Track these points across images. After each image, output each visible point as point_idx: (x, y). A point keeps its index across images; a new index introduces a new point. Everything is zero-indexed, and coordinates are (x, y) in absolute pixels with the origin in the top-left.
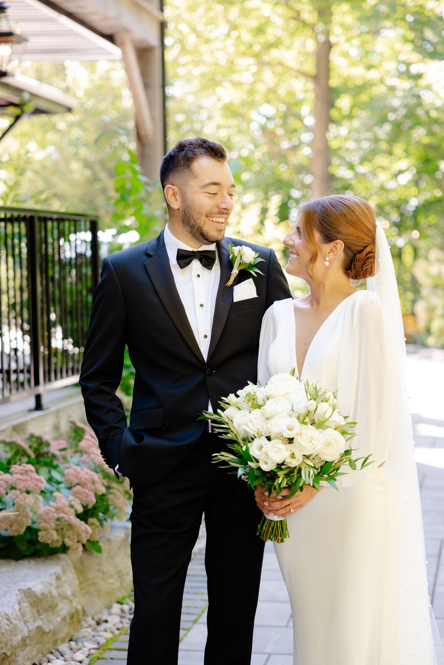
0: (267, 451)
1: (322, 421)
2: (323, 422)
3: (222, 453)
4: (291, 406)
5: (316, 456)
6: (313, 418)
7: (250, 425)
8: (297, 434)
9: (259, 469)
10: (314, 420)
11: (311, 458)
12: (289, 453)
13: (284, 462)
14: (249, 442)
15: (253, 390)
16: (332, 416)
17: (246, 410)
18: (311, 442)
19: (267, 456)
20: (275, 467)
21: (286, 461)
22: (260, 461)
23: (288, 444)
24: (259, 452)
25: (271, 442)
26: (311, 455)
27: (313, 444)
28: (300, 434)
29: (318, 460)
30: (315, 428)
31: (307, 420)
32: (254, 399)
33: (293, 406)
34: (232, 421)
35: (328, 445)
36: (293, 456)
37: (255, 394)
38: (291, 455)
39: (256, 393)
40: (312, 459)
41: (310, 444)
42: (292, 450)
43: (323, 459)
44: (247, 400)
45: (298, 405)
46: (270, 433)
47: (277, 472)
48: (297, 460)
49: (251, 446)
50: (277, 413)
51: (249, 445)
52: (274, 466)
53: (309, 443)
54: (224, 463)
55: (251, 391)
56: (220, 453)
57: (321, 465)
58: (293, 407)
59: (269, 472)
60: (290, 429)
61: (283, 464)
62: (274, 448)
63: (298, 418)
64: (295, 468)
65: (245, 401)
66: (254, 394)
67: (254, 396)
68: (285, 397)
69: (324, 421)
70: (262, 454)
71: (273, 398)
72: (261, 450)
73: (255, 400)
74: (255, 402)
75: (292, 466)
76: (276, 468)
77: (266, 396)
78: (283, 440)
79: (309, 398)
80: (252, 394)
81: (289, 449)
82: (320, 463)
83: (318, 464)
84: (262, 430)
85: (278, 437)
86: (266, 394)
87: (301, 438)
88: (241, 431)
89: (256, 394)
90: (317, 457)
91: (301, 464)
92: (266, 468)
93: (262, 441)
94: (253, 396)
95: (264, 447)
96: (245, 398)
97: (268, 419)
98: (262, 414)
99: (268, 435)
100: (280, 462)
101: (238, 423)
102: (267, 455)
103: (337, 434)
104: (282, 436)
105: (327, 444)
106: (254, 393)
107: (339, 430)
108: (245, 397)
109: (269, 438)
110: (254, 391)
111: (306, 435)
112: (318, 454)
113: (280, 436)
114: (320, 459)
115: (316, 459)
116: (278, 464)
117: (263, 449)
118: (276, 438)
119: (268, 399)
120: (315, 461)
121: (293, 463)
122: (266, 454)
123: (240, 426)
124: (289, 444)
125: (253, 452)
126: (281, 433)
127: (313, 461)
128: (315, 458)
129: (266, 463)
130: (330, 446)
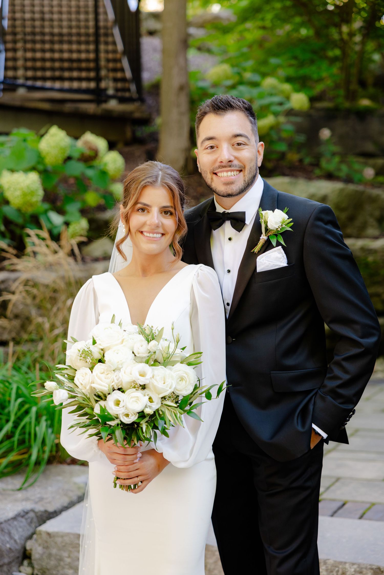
0: (125, 404)
2: (168, 359)
4: (131, 353)
5: (172, 393)
7: (98, 380)
8: (151, 377)
9: (121, 423)
11: (168, 397)
12: (146, 399)
13: (144, 409)
15: (86, 346)
17: (84, 368)
19: (126, 409)
20: (137, 418)
22: (120, 416)
23: (142, 391)
24: (117, 408)
25: (125, 393)
26: (167, 395)
30: (163, 367)
33: (133, 352)
35: (180, 380)
36: (151, 400)
38: (148, 400)
39: (89, 348)
41: (164, 384)
42: (148, 394)
44: (84, 357)
45: (138, 350)
46: (122, 384)
47: (140, 422)
48: (156, 403)
49: (107, 404)
50: (121, 362)
52: (135, 416)
60: (143, 375)
61: (143, 412)
62: (131, 398)
63: (146, 363)
65: (81, 360)
68: (123, 345)
69: (169, 357)
70: (121, 408)
71: (109, 348)
72: (118, 404)
73: (91, 355)
78: (138, 388)
80: (86, 349)
81: (145, 394)
84: (113, 384)
85: (132, 386)
89: (90, 350)
91: (159, 407)
92: (128, 421)
93: (116, 395)
95: (121, 401)
96: (81, 356)
98: (109, 367)
99: (120, 387)
100: (140, 411)
103: (185, 367)
104: (136, 384)
105: (180, 379)
107: (185, 362)
109: (122, 390)
116: (138, 413)
118: (129, 388)
119: (105, 351)
121: (152, 409)
122: (125, 407)
125: (111, 409)
126: (134, 381)
129: (127, 415)
130: (183, 381)
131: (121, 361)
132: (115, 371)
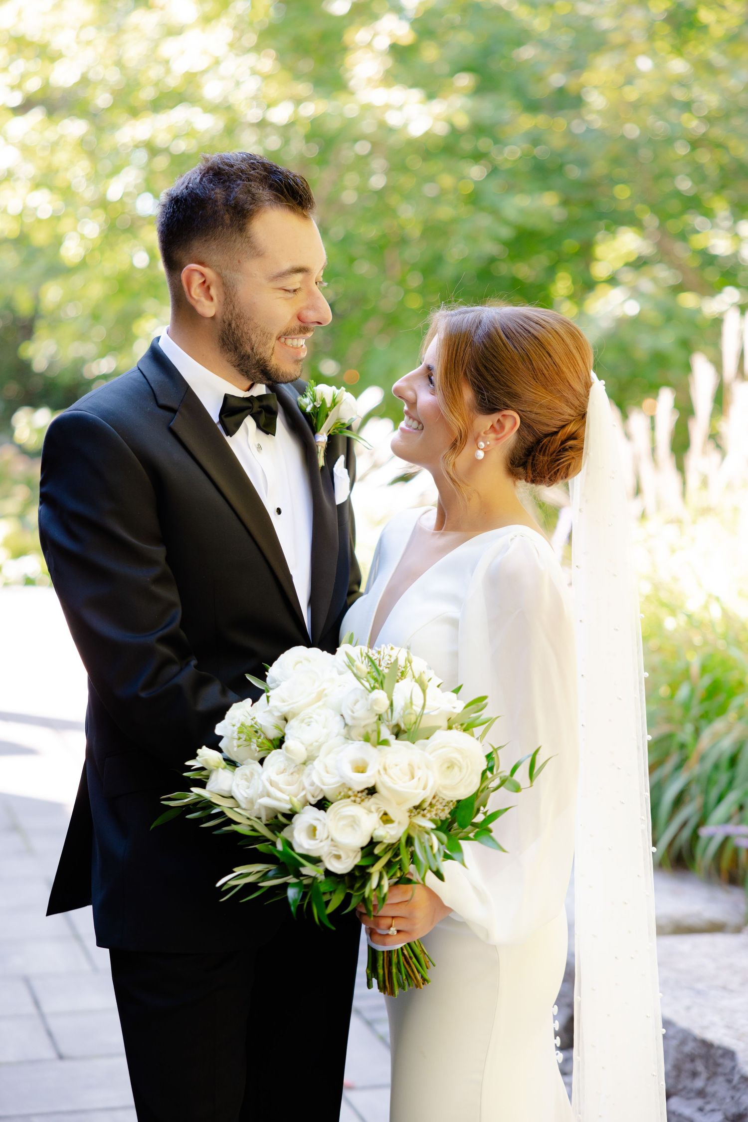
0: (329, 832)
1: (413, 720)
2: (415, 723)
3: (239, 870)
4: (339, 718)
5: (434, 797)
6: (394, 722)
7: (272, 790)
8: (379, 771)
9: (328, 873)
10: (397, 725)
11: (426, 805)
12: (375, 818)
13: (372, 838)
14: (286, 825)
15: (247, 715)
16: (427, 703)
17: (249, 760)
18: (413, 778)
19: (333, 843)
20: (358, 859)
21: (374, 836)
22: (323, 858)
23: (367, 800)
24: (312, 842)
25: (329, 810)
26: (423, 801)
27: (419, 779)
28: (385, 769)
29: (441, 803)
30: (408, 743)
31: (386, 734)
32: (256, 732)
33: (342, 715)
34: (232, 797)
35: (448, 767)
36: (386, 818)
37: (255, 720)
38: (381, 818)
39: (254, 718)
40: (428, 808)
41: (414, 780)
42: (379, 808)
43: (448, 799)
44: (245, 741)
45: (353, 712)
46: (322, 790)
48: (399, 823)
49: (292, 836)
50: (317, 744)
51: (285, 833)
52: (356, 857)
53: (410, 780)
54: (251, 887)
55: (242, 719)
56: (234, 872)
57: (449, 811)
58: (344, 718)
59: (351, 874)
60: (361, 769)
61: (372, 843)
62: (339, 819)
63: (367, 739)
64: (399, 840)
65: (241, 745)
66: (253, 722)
67: (255, 725)
68: (320, 703)
69: (417, 719)
70: (321, 841)
71: (295, 715)
72: (314, 835)
73: (260, 732)
74: (262, 737)
75: (394, 841)
76: (363, 857)
77: (278, 717)
78: (354, 797)
79: (368, 686)
81: (373, 809)
82: (446, 808)
83: (443, 810)
84: (303, 793)
85: (342, 794)
86: (277, 714)
87: (390, 776)
88: (259, 809)
89: (257, 721)
90: (437, 798)
91: (409, 828)
92: (341, 867)
93: (308, 816)
94: (252, 726)
95: (319, 828)
96: (239, 739)
97: (304, 763)
98: (289, 759)
99: (320, 798)
100: (365, 841)
101: (246, 796)
102: (332, 840)
103: (457, 735)
104: (350, 789)
105: (446, 766)
106: (252, 719)
107: (456, 725)
108: (237, 737)
109: (322, 804)
110: (250, 716)
111: (396, 765)
112: (436, 793)
113: (347, 793)
114: (444, 799)
115: (437, 804)
116: (362, 848)
117: (317, 832)
118: (339, 797)
119: (286, 720)
120: (435, 808)
121: (391, 834)
122: (330, 839)
123: (251, 802)
124: (370, 796)
125: (301, 846)
126: (344, 784)
127: (432, 809)
128: (434, 802)
129: (338, 857)
130: (453, 768)
131: (317, 741)
132: (307, 764)
